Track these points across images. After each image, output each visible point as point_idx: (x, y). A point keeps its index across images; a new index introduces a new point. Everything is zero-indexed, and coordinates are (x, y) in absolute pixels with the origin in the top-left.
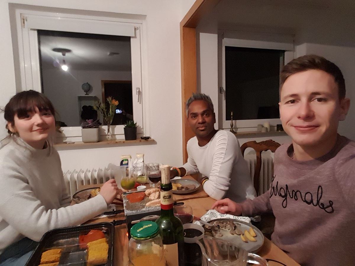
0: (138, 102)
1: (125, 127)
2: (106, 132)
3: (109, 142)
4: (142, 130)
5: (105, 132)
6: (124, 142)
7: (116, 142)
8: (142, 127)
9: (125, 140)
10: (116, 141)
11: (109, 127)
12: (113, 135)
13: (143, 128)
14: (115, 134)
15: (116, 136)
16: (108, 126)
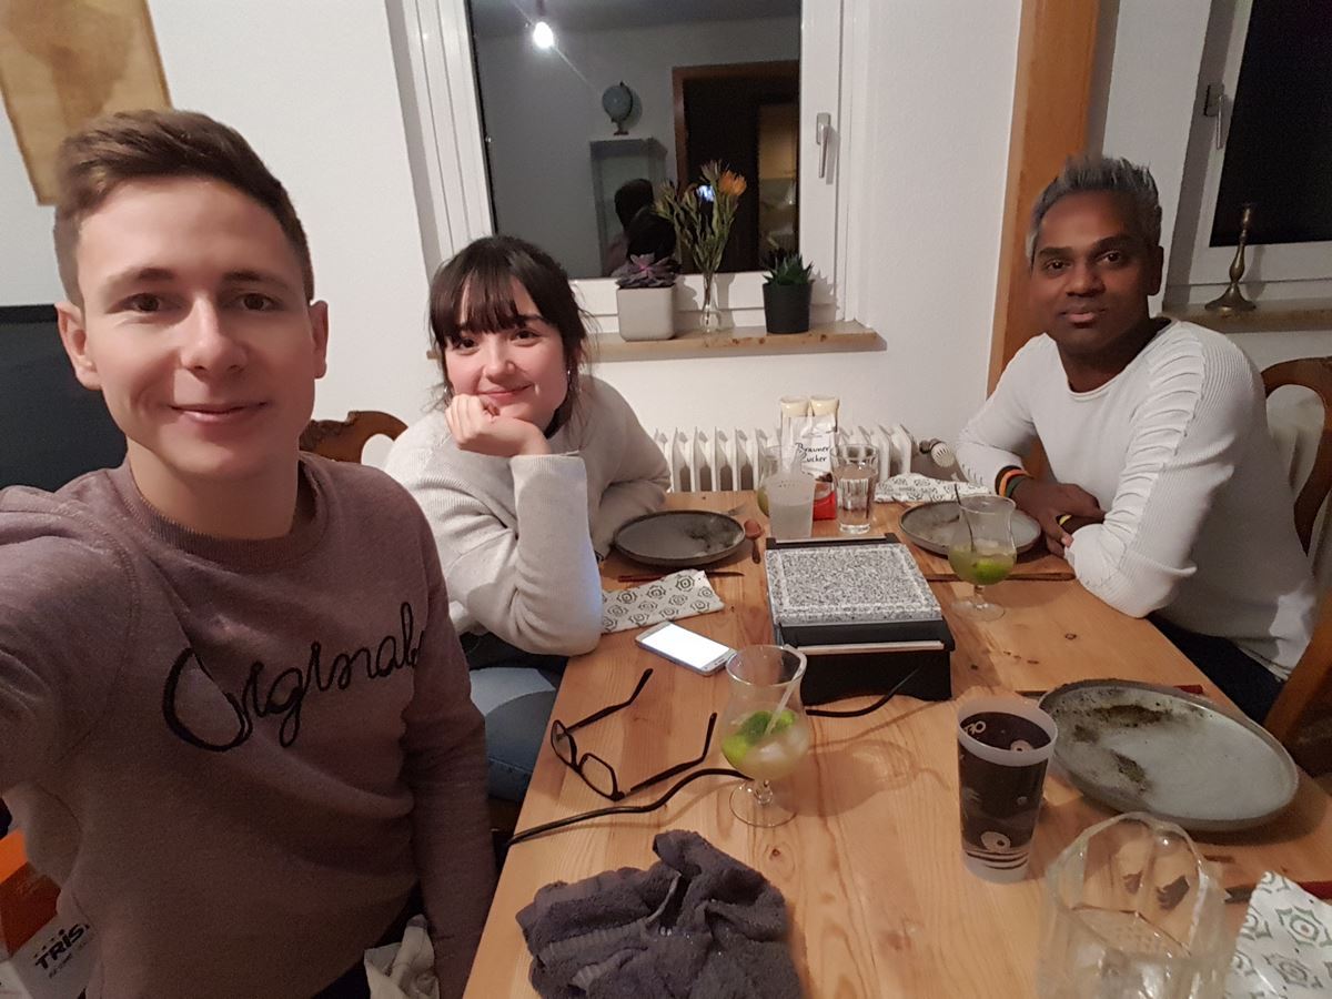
0: (823, 176)
1: (766, 281)
2: (700, 299)
3: (709, 339)
4: (832, 293)
5: (695, 298)
6: (762, 341)
7: (736, 341)
8: (830, 281)
9: (764, 332)
10: (736, 337)
11: (709, 281)
12: (725, 311)
13: (835, 285)
14: (731, 306)
15: (734, 313)
16: (706, 277)
